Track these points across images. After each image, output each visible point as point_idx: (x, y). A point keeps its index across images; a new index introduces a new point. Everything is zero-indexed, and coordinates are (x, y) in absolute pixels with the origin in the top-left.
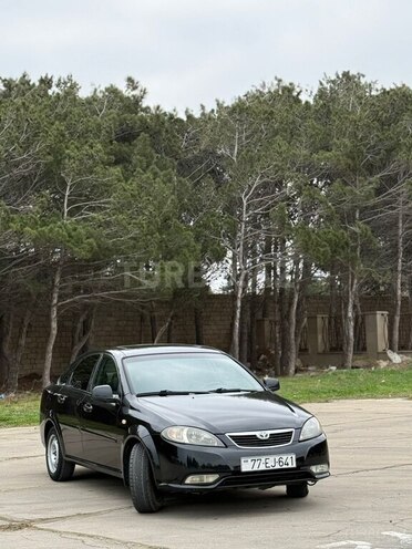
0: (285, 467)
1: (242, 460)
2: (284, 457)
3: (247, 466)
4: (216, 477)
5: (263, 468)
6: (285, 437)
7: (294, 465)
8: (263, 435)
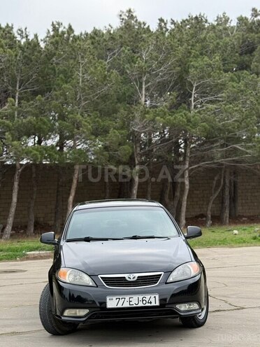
0: (147, 305)
1: (108, 298)
2: (148, 297)
3: (112, 303)
4: (87, 311)
5: (126, 305)
6: (154, 279)
7: (158, 304)
8: (132, 277)
